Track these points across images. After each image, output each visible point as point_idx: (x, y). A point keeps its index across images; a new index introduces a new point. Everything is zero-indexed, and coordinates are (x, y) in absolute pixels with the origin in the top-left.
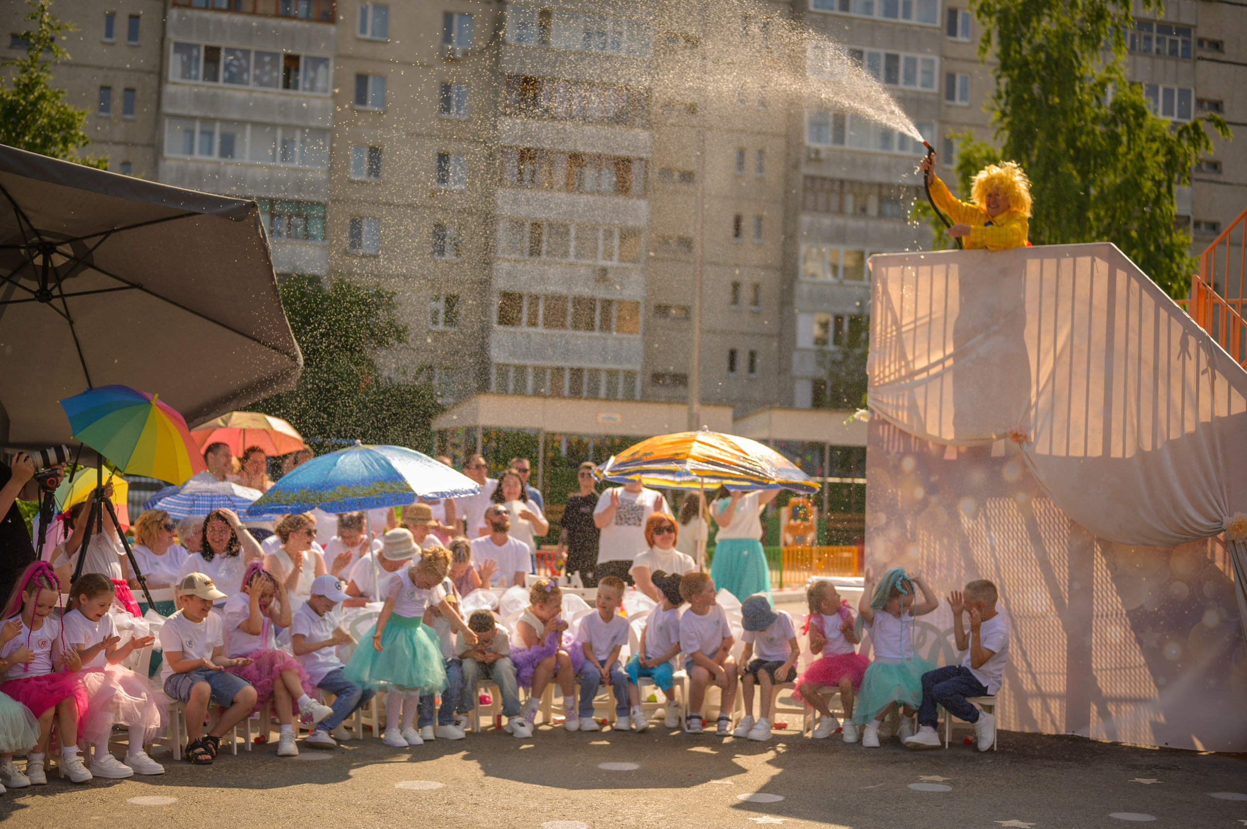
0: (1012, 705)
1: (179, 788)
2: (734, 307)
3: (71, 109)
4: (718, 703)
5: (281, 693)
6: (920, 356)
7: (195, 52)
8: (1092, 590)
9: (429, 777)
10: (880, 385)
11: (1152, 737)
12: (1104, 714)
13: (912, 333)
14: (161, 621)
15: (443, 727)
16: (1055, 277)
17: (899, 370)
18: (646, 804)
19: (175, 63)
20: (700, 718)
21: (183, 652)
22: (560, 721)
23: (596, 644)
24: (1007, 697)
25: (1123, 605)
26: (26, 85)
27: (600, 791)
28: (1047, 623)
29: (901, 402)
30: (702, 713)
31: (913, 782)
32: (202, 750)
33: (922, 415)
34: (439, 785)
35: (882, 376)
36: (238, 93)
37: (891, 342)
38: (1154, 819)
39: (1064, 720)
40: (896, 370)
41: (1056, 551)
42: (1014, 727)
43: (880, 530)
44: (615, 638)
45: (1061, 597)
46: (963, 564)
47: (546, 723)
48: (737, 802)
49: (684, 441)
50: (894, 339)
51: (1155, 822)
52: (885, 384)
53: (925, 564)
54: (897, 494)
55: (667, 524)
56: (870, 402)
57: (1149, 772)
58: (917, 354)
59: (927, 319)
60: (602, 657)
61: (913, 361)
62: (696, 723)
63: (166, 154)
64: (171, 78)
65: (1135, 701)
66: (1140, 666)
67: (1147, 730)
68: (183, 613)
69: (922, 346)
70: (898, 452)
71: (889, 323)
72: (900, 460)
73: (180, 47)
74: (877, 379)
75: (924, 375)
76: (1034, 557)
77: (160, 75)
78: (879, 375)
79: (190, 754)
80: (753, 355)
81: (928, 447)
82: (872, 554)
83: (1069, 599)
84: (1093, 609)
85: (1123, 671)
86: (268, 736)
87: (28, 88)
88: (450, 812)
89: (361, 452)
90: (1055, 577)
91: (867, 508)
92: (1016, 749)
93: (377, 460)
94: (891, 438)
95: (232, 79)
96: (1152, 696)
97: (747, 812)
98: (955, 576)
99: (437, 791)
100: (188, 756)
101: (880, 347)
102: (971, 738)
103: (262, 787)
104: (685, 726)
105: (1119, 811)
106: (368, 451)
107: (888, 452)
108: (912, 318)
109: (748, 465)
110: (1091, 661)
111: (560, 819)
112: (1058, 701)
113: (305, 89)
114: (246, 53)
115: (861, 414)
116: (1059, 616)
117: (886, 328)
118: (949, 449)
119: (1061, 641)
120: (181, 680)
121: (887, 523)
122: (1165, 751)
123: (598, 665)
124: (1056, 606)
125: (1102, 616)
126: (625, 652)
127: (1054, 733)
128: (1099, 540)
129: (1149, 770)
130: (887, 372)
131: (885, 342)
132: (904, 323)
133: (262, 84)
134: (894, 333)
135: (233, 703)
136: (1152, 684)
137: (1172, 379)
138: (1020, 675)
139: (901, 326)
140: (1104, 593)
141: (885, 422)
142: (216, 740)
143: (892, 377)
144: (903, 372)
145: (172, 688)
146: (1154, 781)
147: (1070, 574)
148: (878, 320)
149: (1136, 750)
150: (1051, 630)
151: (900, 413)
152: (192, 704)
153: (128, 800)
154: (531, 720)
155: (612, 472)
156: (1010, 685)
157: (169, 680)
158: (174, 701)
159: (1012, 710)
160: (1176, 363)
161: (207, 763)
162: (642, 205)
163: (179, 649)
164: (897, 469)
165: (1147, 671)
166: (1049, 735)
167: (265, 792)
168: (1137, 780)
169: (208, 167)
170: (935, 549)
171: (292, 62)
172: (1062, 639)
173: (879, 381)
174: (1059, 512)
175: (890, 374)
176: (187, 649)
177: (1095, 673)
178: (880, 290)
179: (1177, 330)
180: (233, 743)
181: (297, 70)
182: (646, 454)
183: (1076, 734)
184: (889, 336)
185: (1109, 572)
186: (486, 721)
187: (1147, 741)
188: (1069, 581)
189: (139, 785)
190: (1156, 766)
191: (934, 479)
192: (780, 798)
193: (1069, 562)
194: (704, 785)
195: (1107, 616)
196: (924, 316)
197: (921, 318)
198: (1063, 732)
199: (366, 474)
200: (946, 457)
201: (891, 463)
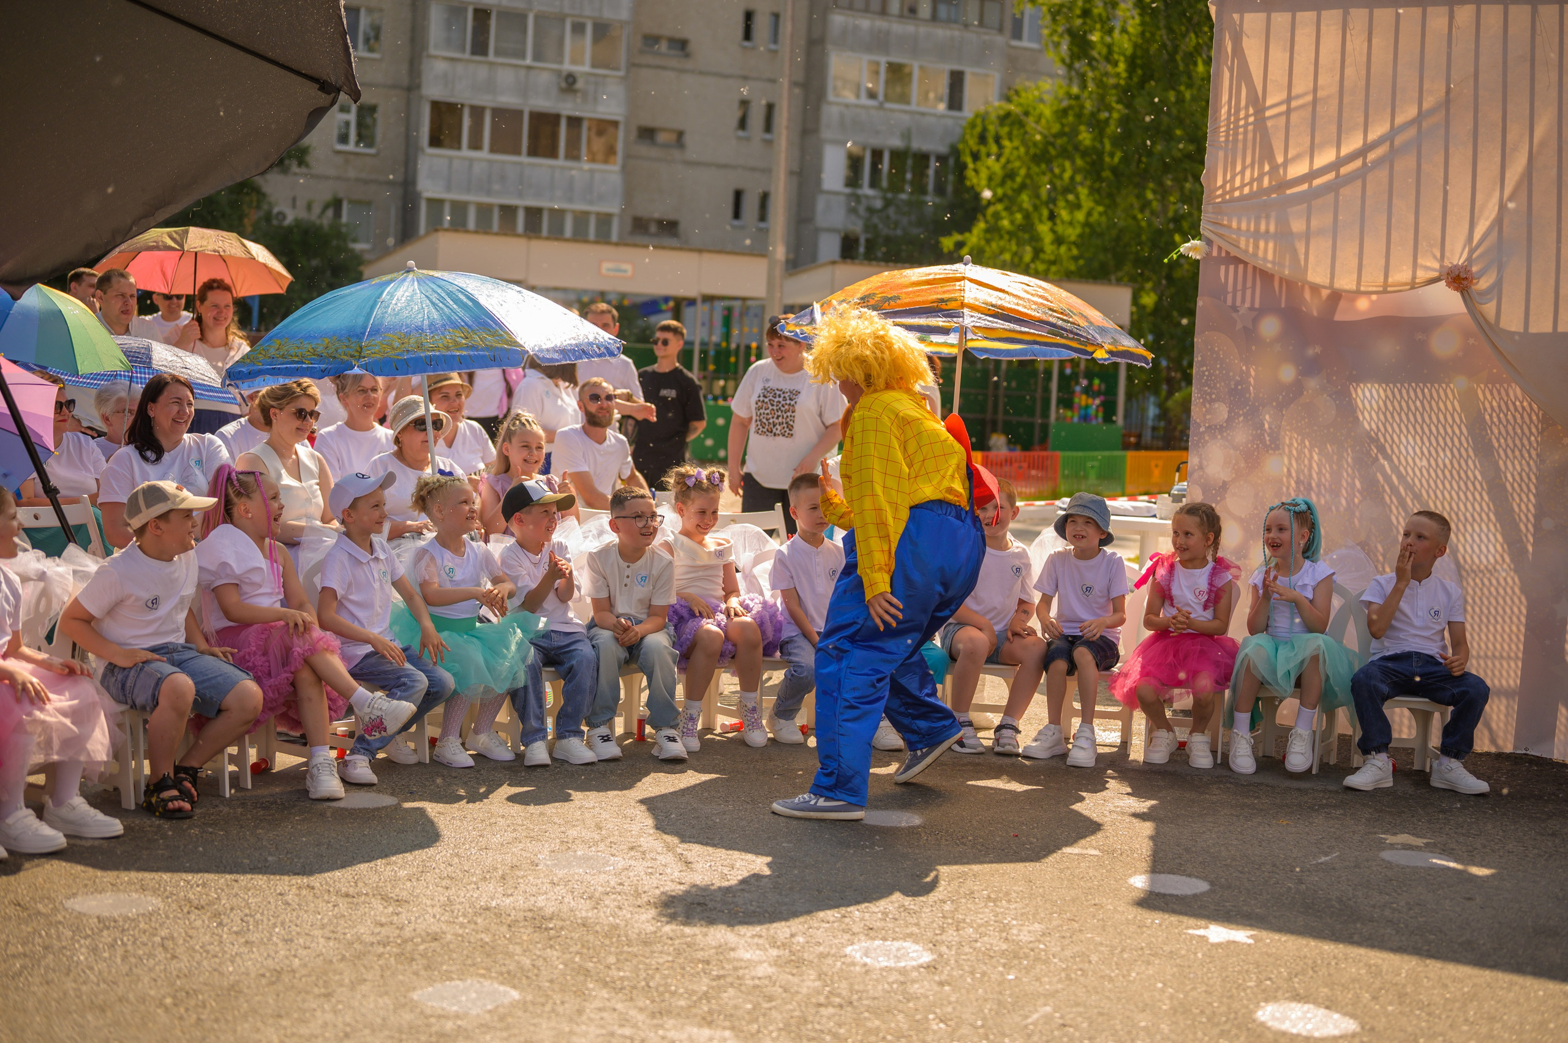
2: (741, 133)
5: (309, 687)
6: (1298, 157)
10: (1224, 202)
13: (1283, 119)
14: (91, 565)
16: (1528, 34)
17: (1260, 179)
28: (1494, 582)
29: (1263, 228)
30: (971, 717)
31: (1381, 848)
32: (175, 793)
33: (1301, 251)
35: (1228, 186)
37: (1245, 133)
39: (1512, 730)
40: (1252, 180)
41: (1516, 468)
43: (1216, 430)
45: (1521, 541)
48: (1138, 895)
50: (1250, 128)
52: (1233, 200)
53: (1293, 483)
54: (1248, 374)
56: (1205, 228)
58: (1291, 152)
59: (1310, 98)
61: (1285, 164)
62: (970, 736)
68: (139, 547)
69: (1300, 142)
70: (1252, 309)
71: (1243, 103)
72: (1255, 321)
74: (1219, 192)
75: (1305, 187)
76: (1480, 478)
78: (1223, 186)
79: (154, 800)
80: (764, 197)
81: (1303, 301)
82: (1201, 467)
83: (1533, 545)
89: (419, 281)
90: (1513, 510)
94: (1240, 287)
97: (1174, 917)
98: (1344, 502)
100: (149, 803)
101: (1227, 140)
107: (1234, 308)
108: (1283, 96)
112: (1504, 701)
116: (1516, 571)
117: (1238, 110)
118: (1342, 304)
119: (1516, 610)
121: (1229, 420)
124: (1511, 555)
127: (1493, 750)
130: (1238, 183)
131: (1236, 134)
132: (1269, 103)
134: (1251, 119)
135: (220, 711)
139: (1265, 109)
141: (1232, 259)
143: (1246, 190)
144: (1266, 182)
145: (116, 684)
147: (1539, 507)
148: (1225, 98)
150: (1501, 591)
151: (1262, 244)
152: (160, 715)
153: (68, 905)
158: (123, 708)
161: (184, 814)
164: (1250, 335)
166: (1488, 755)
170: (1311, 458)
172: (1518, 607)
173: (1222, 196)
174: (1523, 408)
175: (1243, 186)
180: (223, 774)
183: (1531, 752)
184: (1242, 123)
188: (1535, 516)
189: (81, 870)
191: (1310, 352)
193: (1536, 488)
194: (1056, 856)
196: (1305, 94)
197: (1298, 97)
198: (1509, 748)
199: (435, 315)
200: (1338, 317)
201: (1239, 326)
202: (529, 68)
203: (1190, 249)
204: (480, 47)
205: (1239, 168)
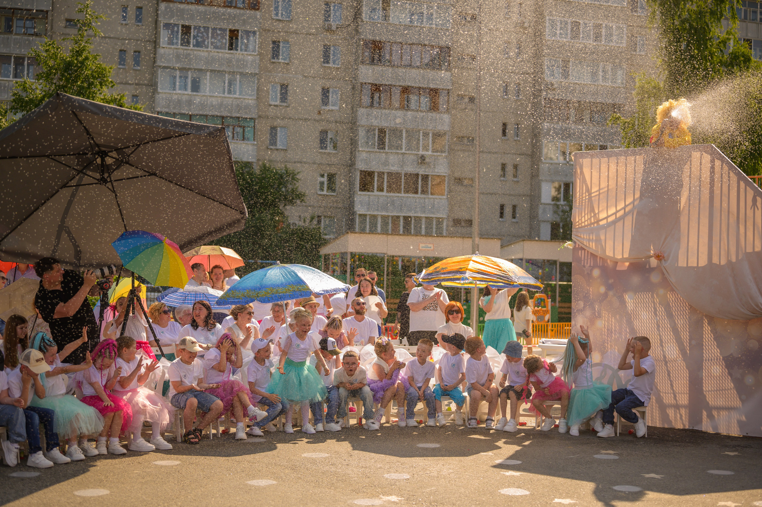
0: (658, 412)
1: (181, 456)
2: (502, 178)
3: (104, 66)
4: (487, 411)
5: (237, 404)
6: (602, 210)
7: (176, 29)
8: (703, 345)
9: (321, 451)
10: (579, 228)
11: (738, 429)
12: (711, 417)
13: (598, 197)
14: (168, 364)
15: (329, 425)
17: (590, 219)
18: (443, 465)
19: (164, 36)
20: (476, 419)
21: (181, 381)
22: (396, 421)
23: (416, 377)
24: (654, 407)
25: (720, 354)
26: (77, 52)
27: (417, 458)
28: (677, 364)
29: (591, 237)
30: (477, 417)
31: (597, 454)
32: (193, 436)
33: (604, 244)
34: (327, 455)
35: (580, 222)
36: (202, 53)
37: (585, 202)
38: (733, 473)
39: (688, 420)
40: (588, 219)
41: (682, 323)
42: (658, 425)
43: (580, 311)
44: (426, 374)
45: (685, 349)
46: (628, 330)
47: (387, 422)
48: (494, 464)
49: (465, 261)
50: (587, 200)
51: (733, 475)
52: (582, 227)
53: (606, 330)
54: (590, 291)
55: (456, 308)
56: (574, 237)
57: (734, 449)
58: (600, 209)
59: (606, 189)
60: (419, 385)
61: (598, 213)
62: (473, 422)
63: (159, 90)
64: (161, 45)
65: (729, 409)
66: (731, 389)
67: (736, 425)
68: (181, 359)
69: (603, 205)
70: (590, 266)
71: (584, 191)
72: (591, 270)
73: (167, 26)
74: (577, 224)
75: (605, 222)
76: (669, 326)
77: (155, 43)
78: (578, 222)
79: (186, 439)
80: (514, 207)
81: (607, 263)
82: (575, 325)
83: (689, 350)
84: (703, 356)
85: (721, 392)
86: (229, 429)
87: (79, 53)
88: (333, 469)
89: (280, 268)
90: (681, 338)
91: (573, 298)
92: (658, 436)
93: (289, 272)
94: (586, 258)
95: (198, 45)
96: (738, 406)
97: (500, 469)
99: (325, 458)
101: (579, 205)
102: (632, 430)
103: (227, 456)
104: (467, 424)
105: (713, 469)
106: (284, 267)
107: (584, 266)
108: (597, 189)
109: (502, 274)
110: (703, 386)
111: (394, 473)
112: (684, 409)
113: (241, 50)
114: (206, 29)
115: (568, 244)
116: (684, 360)
117: (582, 194)
118: (618, 264)
120: (180, 397)
121: (584, 307)
122: (746, 438)
123: (418, 390)
124: (682, 355)
125: (709, 360)
126: (433, 382)
127: (682, 428)
128: (706, 316)
129: (734, 448)
130: (583, 220)
131: (582, 203)
132: (593, 191)
133: (216, 47)
134: (587, 197)
135: (209, 410)
136: (738, 399)
137: (747, 223)
138: (662, 394)
139: (592, 193)
140: (710, 347)
141: (582, 249)
142: (201, 431)
143: (586, 223)
144: (593, 220)
145: (175, 401)
146: (736, 453)
147: (690, 336)
148: (578, 189)
149: (729, 437)
150: (679, 368)
151: (591, 244)
152: (187, 411)
153: (154, 463)
154: (380, 421)
155: (424, 279)
156: (656, 401)
157: (174, 397)
158: (177, 409)
159: (658, 415)
160: (750, 213)
161: (196, 443)
162: (446, 117)
163: (179, 379)
164: (589, 275)
165: (735, 392)
166: (679, 429)
167: (229, 458)
168: (726, 453)
169: (184, 98)
170: (612, 321)
171: (234, 34)
172: (686, 374)
173: (578, 225)
174: (683, 300)
175: (585, 221)
176: (183, 379)
177: (705, 393)
178: (579, 172)
179: (750, 194)
180: (210, 433)
181: (237, 39)
182: (443, 269)
183: (695, 428)
184: (584, 199)
185: (712, 335)
186: (353, 422)
187: (735, 432)
188: (689, 340)
189: (159, 455)
190: (739, 446)
191: (611, 281)
192: (519, 462)
193: (689, 329)
194: (477, 455)
195: (711, 360)
196: (605, 188)
197: (602, 189)
198: (687, 427)
199: (283, 280)
200: (618, 269)
201: (586, 273)
202: (403, 154)
203: (568, 245)
204: (382, 144)
205: (583, 215)
